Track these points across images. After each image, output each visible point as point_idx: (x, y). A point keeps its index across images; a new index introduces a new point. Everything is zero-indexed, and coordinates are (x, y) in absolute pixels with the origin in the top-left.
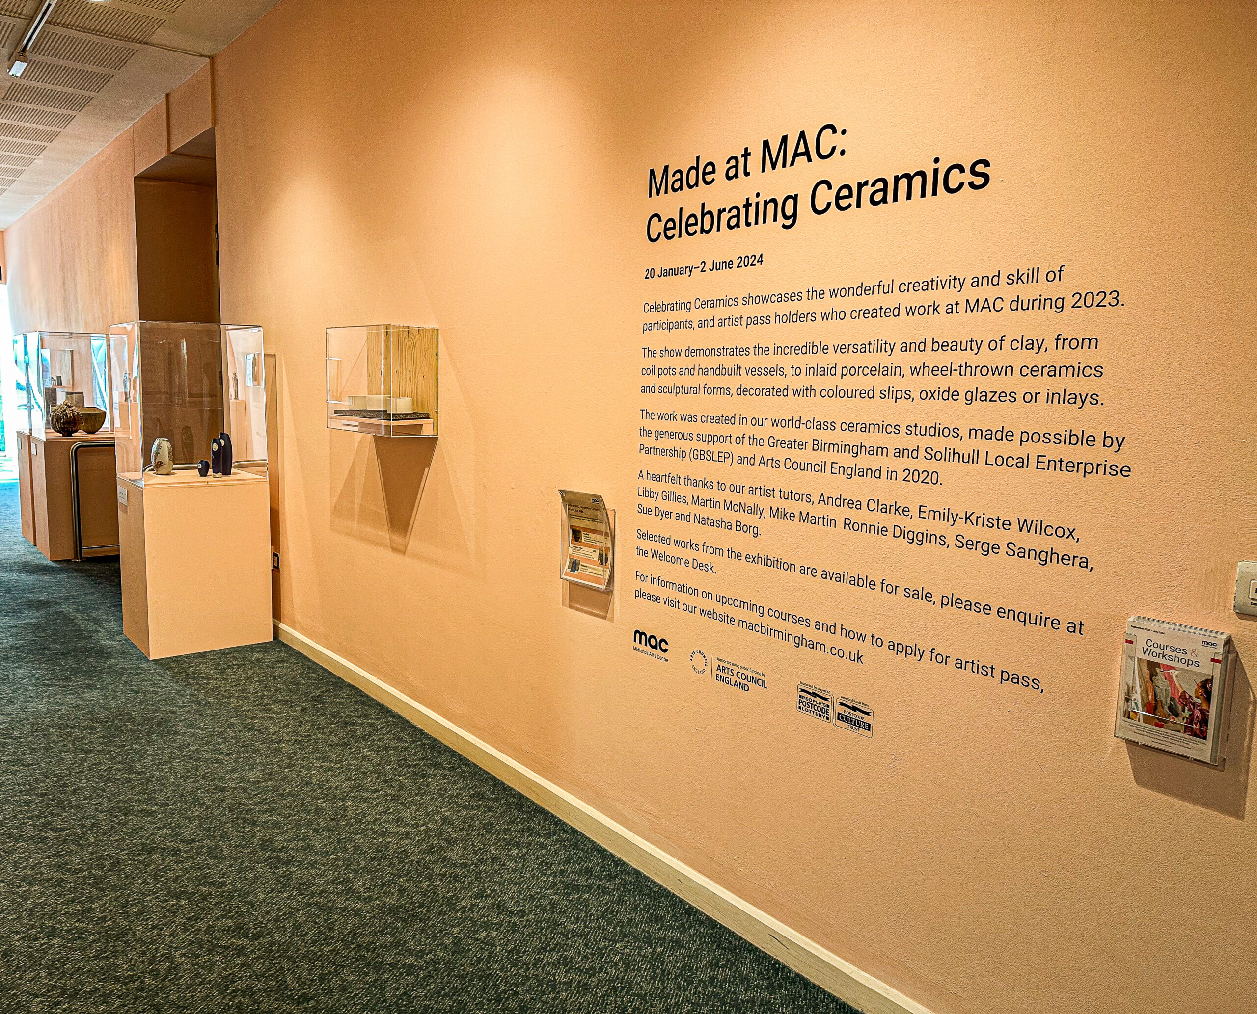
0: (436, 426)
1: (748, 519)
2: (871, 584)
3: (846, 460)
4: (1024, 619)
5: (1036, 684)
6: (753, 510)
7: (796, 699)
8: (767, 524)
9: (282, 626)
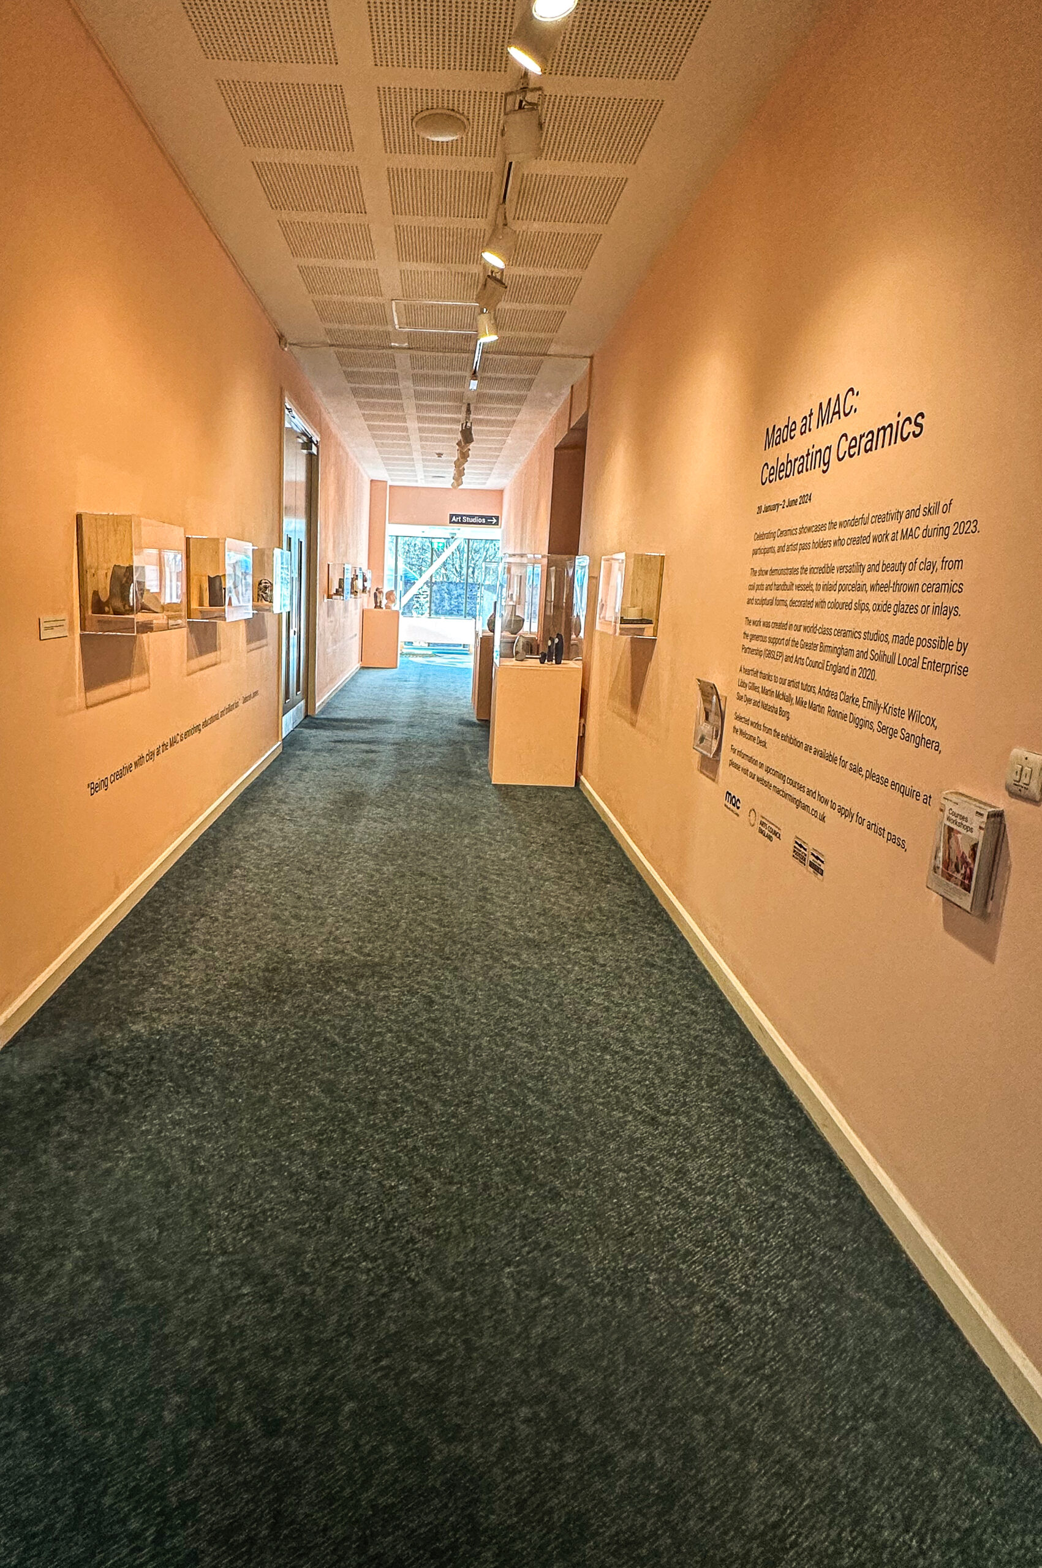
0: (656, 630)
1: (785, 706)
2: (834, 760)
3: (833, 658)
4: (904, 792)
5: (901, 844)
6: (788, 699)
7: (792, 848)
8: (793, 709)
9: (582, 778)
